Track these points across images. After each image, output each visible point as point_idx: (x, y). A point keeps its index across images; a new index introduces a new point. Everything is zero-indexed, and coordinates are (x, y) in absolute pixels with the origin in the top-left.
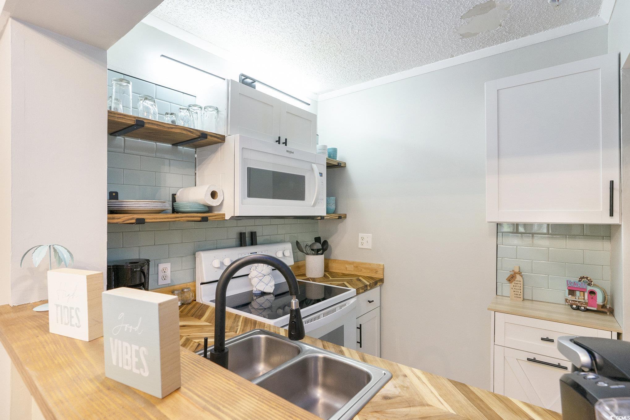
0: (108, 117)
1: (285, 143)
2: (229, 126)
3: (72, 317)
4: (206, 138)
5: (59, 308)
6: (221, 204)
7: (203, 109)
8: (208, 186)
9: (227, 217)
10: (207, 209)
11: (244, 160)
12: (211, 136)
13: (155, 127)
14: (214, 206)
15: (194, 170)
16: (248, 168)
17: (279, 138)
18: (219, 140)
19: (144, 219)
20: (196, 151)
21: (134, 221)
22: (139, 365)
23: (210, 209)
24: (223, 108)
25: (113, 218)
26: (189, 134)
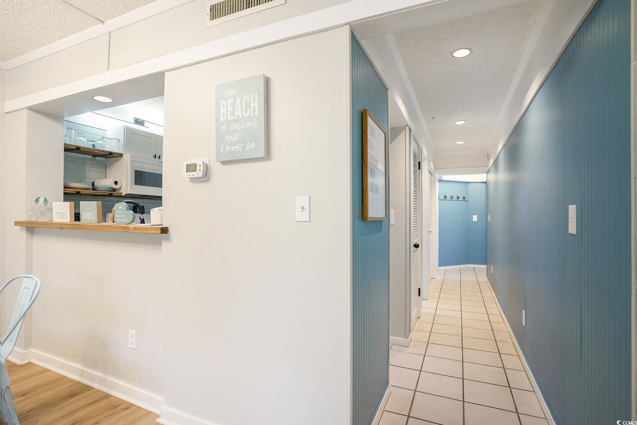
0: (65, 146)
1: (159, 158)
2: (125, 149)
3: (63, 215)
4: (112, 155)
5: (58, 213)
6: (120, 188)
7: (111, 139)
8: (113, 179)
9: (123, 195)
10: (112, 190)
11: (132, 166)
12: (115, 154)
13: (86, 150)
14: (116, 189)
15: (105, 170)
16: (135, 170)
17: (155, 155)
18: (119, 156)
19: (80, 192)
20: (106, 160)
21: (75, 192)
22: (91, 217)
23: (114, 190)
24: (122, 139)
25: (66, 190)
26: (103, 153)
